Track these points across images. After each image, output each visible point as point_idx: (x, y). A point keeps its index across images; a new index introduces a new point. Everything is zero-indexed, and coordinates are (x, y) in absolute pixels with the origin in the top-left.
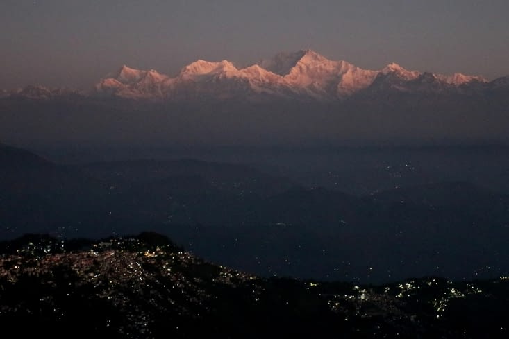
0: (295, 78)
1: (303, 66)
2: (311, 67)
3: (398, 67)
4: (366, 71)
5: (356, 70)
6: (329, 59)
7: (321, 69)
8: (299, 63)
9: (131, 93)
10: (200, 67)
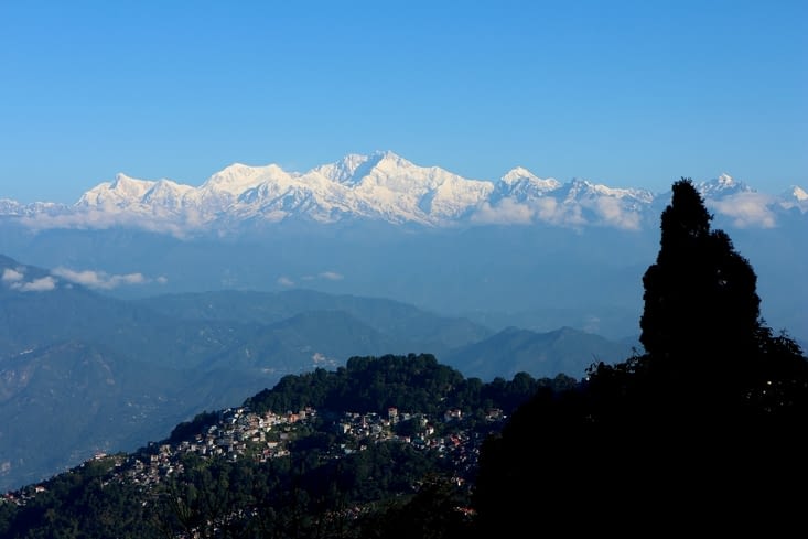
0: (369, 192)
1: (381, 174)
2: (392, 176)
3: (526, 174)
4: (470, 181)
5: (456, 180)
6: (417, 165)
7: (406, 177)
8: (374, 170)
9: (141, 209)
10: (238, 174)
